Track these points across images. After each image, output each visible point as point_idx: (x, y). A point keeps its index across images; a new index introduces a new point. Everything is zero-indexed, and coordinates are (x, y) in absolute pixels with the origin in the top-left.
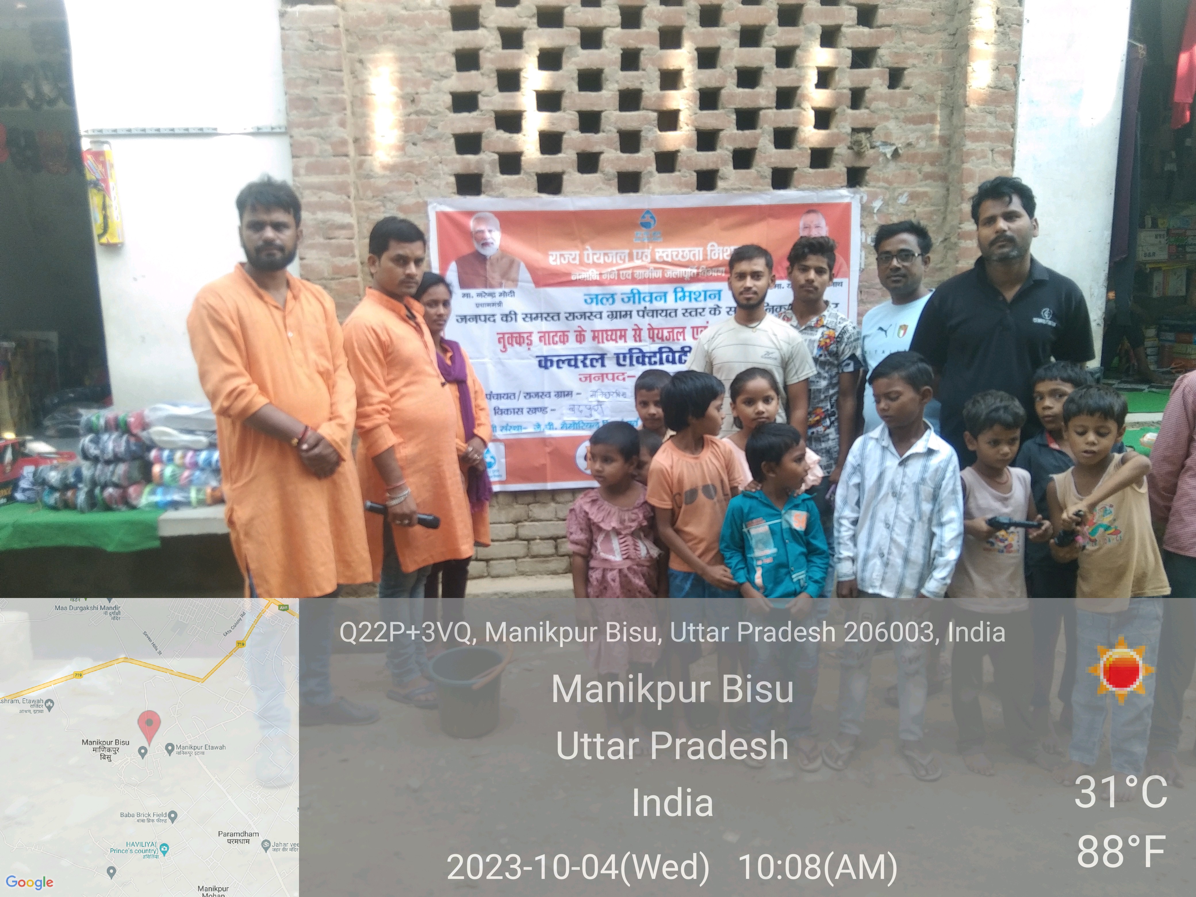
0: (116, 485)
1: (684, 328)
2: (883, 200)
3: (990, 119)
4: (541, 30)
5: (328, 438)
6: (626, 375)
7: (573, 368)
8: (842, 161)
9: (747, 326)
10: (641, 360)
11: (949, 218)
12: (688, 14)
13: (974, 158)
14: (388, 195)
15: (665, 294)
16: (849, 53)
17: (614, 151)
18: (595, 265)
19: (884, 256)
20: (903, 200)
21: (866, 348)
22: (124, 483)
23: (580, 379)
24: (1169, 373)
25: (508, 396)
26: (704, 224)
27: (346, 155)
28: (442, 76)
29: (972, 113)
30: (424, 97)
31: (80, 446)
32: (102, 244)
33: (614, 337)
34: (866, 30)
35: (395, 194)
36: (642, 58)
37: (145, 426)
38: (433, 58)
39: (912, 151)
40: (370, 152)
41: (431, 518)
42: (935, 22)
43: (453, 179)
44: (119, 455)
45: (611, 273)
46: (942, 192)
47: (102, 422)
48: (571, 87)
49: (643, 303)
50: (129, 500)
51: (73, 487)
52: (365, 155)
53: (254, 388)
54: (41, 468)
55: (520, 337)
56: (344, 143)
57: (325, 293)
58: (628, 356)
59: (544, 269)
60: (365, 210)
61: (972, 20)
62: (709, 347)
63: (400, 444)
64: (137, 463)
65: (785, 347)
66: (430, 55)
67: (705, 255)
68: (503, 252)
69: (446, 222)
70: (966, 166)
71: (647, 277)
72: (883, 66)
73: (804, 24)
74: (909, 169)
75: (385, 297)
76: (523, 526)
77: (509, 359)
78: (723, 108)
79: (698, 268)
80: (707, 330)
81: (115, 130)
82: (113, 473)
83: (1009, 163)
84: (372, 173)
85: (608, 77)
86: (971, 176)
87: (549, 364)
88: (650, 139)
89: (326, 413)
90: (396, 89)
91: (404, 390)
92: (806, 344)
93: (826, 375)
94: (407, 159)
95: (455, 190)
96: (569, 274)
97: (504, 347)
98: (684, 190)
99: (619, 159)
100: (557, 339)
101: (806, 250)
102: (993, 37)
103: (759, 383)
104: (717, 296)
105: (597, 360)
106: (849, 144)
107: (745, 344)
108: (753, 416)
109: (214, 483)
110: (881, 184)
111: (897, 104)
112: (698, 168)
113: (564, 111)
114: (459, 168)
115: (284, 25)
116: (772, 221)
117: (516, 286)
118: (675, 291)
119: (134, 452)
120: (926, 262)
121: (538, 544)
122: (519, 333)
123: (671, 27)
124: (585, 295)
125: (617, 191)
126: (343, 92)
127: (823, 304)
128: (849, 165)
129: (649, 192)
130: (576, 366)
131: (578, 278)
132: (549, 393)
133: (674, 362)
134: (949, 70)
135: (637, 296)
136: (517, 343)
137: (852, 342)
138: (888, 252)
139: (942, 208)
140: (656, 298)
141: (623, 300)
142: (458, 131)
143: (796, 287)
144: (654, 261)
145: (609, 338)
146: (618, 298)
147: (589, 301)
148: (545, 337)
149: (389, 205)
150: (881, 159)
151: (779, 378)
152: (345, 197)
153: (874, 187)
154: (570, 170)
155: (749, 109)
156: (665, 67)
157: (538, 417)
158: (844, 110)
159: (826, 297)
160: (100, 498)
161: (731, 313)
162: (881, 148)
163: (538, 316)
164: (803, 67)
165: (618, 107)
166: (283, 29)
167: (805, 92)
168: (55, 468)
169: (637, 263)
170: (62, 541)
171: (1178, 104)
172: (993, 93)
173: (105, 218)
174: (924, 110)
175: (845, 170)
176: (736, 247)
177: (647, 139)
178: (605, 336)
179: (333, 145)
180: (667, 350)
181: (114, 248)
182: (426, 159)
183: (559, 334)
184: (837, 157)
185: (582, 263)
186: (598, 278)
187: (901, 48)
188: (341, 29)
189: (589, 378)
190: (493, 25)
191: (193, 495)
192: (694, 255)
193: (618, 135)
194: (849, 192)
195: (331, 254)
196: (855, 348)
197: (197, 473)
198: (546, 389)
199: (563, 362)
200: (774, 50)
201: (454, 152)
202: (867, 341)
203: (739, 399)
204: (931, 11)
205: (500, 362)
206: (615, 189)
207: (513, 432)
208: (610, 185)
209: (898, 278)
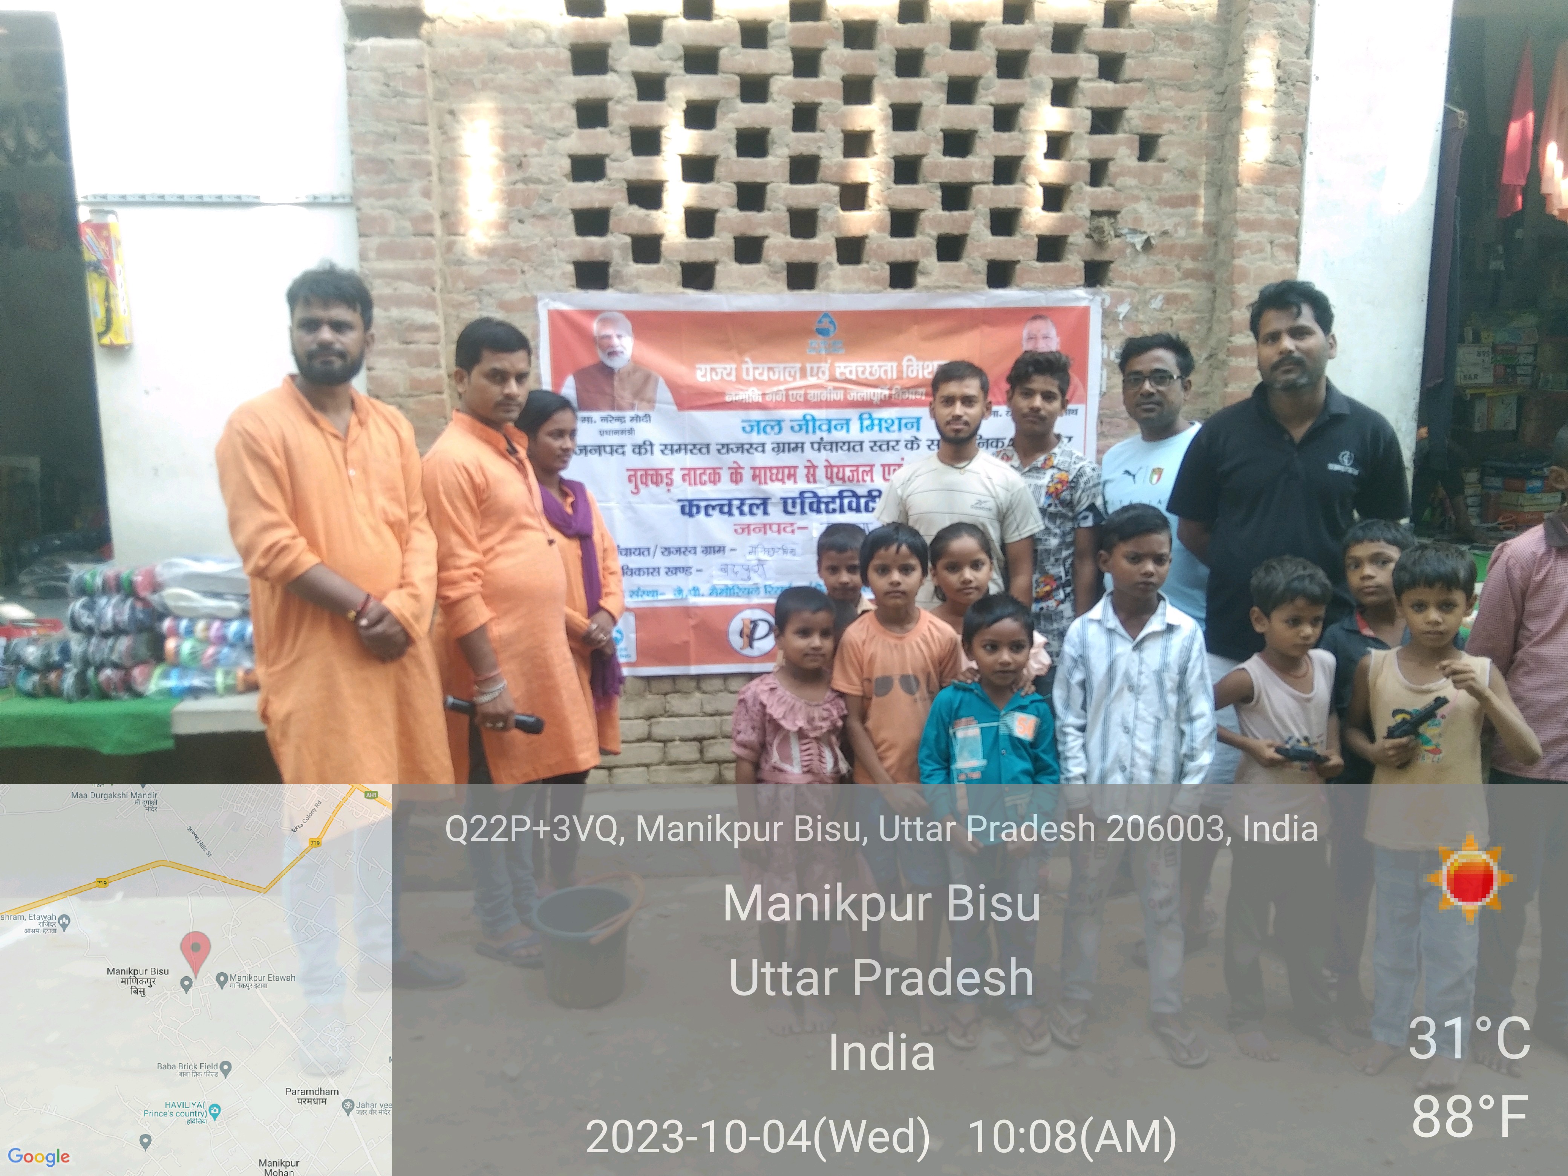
0: (115, 666)
1: (872, 466)
2: (1131, 304)
3: (1269, 202)
4: (688, 77)
5: (395, 612)
6: (795, 526)
7: (726, 517)
8: (1079, 253)
9: (952, 466)
10: (815, 507)
11: (1216, 328)
12: (881, 60)
13: (1247, 251)
14: (485, 287)
15: (848, 421)
16: (1088, 114)
17: (782, 235)
18: (757, 382)
19: (1132, 377)
20: (1156, 304)
21: (1107, 498)
22: (128, 663)
23: (736, 531)
24: (1495, 529)
25: (640, 552)
26: (899, 331)
27: (431, 235)
28: (559, 134)
29: (1246, 195)
30: (534, 161)
31: (69, 613)
32: (103, 346)
33: (780, 477)
34: (1110, 85)
35: (496, 286)
36: (821, 115)
37: (156, 587)
38: (547, 110)
39: (1168, 241)
40: (462, 230)
41: (532, 720)
42: (1198, 77)
43: (571, 268)
44: (121, 626)
45: (777, 393)
46: (1208, 294)
47: (99, 581)
48: (727, 151)
49: (818, 433)
50: (133, 685)
51: (58, 667)
52: (456, 234)
53: (302, 542)
54: (15, 641)
55: (657, 474)
56: (428, 218)
57: (399, 414)
58: (798, 501)
59: (690, 387)
60: (454, 306)
61: (1246, 76)
62: (903, 492)
63: (491, 620)
64: (145, 636)
65: (1002, 495)
66: (543, 106)
67: (900, 372)
68: (636, 365)
69: (561, 324)
70: (1237, 262)
71: (824, 399)
72: (1131, 132)
73: (1030, 76)
74: (1165, 264)
75: (479, 425)
76: (659, 723)
77: (643, 503)
78: (925, 182)
79: (890, 389)
80: (902, 469)
81: (124, 197)
82: (112, 649)
83: (1293, 259)
84: (464, 259)
85: (776, 140)
86: (1244, 276)
87: (694, 510)
88: (829, 220)
89: (395, 578)
90: (497, 149)
91: (499, 549)
92: (1029, 491)
93: (1057, 531)
94: (510, 241)
95: (574, 282)
96: (723, 394)
97: (636, 487)
98: (874, 287)
99: (788, 245)
100: (705, 478)
101: (1031, 369)
102: (1272, 99)
103: (966, 543)
104: (915, 425)
105: (758, 506)
106: (1088, 231)
107: (950, 489)
108: (958, 585)
109: (247, 664)
110: (1129, 283)
111: (1150, 181)
112: (892, 259)
113: (718, 182)
114: (579, 254)
115: (351, 63)
116: (987, 330)
117: (653, 408)
118: (861, 418)
119: (141, 621)
120: (1186, 387)
121: (677, 747)
122: (656, 470)
123: (859, 76)
124: (743, 421)
125: (785, 287)
126: (428, 152)
127: (1053, 439)
128: (1088, 258)
129: (828, 289)
130: (730, 513)
131: (734, 399)
132: (695, 548)
133: (858, 510)
134: (1216, 138)
135: (811, 424)
136: (652, 482)
137: (1090, 488)
138: (1138, 373)
139: (1207, 315)
140: (835, 427)
141: (792, 428)
142: (579, 205)
143: (1018, 416)
144: (833, 379)
145: (774, 477)
146: (786, 426)
147: (748, 429)
148: (689, 475)
149: (486, 300)
150: (1128, 251)
151: (994, 534)
152: (428, 289)
153: (1119, 287)
154: (725, 259)
155: (957, 183)
156: (849, 128)
157: (679, 580)
158: (1081, 188)
159: (1057, 429)
160: (94, 683)
161: (932, 447)
162: (1128, 236)
163: (681, 448)
164: (1028, 131)
165: (787, 178)
166: (349, 68)
167: (1032, 163)
168: (33, 641)
169: (812, 380)
170: (41, 739)
171: (1508, 186)
172: (1273, 169)
173: (108, 311)
174: (1183, 189)
175: (1082, 264)
176: (943, 362)
177: (825, 221)
178: (768, 474)
179: (415, 221)
180: (850, 494)
181: (119, 351)
182: (536, 241)
183: (708, 472)
184: (1071, 247)
185: (739, 380)
186: (760, 400)
187: (1154, 110)
188: (427, 71)
189: (746, 529)
190: (626, 69)
191: (219, 679)
192: (886, 372)
193: (787, 214)
194: (1087, 292)
195: (409, 363)
196: (1095, 496)
197: (226, 650)
198: (691, 543)
199: (713, 508)
200: (991, 109)
201: (573, 232)
202: (1109, 488)
203: (941, 563)
204: (1193, 62)
205: (630, 507)
206: (783, 285)
207: (647, 598)
208: (777, 280)
209: (1150, 406)
